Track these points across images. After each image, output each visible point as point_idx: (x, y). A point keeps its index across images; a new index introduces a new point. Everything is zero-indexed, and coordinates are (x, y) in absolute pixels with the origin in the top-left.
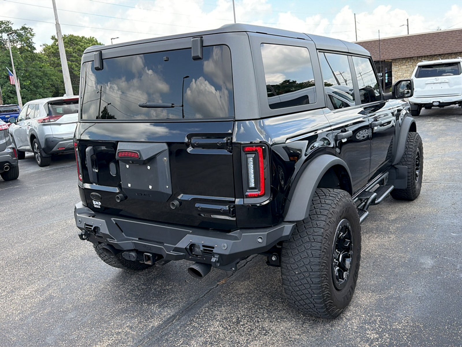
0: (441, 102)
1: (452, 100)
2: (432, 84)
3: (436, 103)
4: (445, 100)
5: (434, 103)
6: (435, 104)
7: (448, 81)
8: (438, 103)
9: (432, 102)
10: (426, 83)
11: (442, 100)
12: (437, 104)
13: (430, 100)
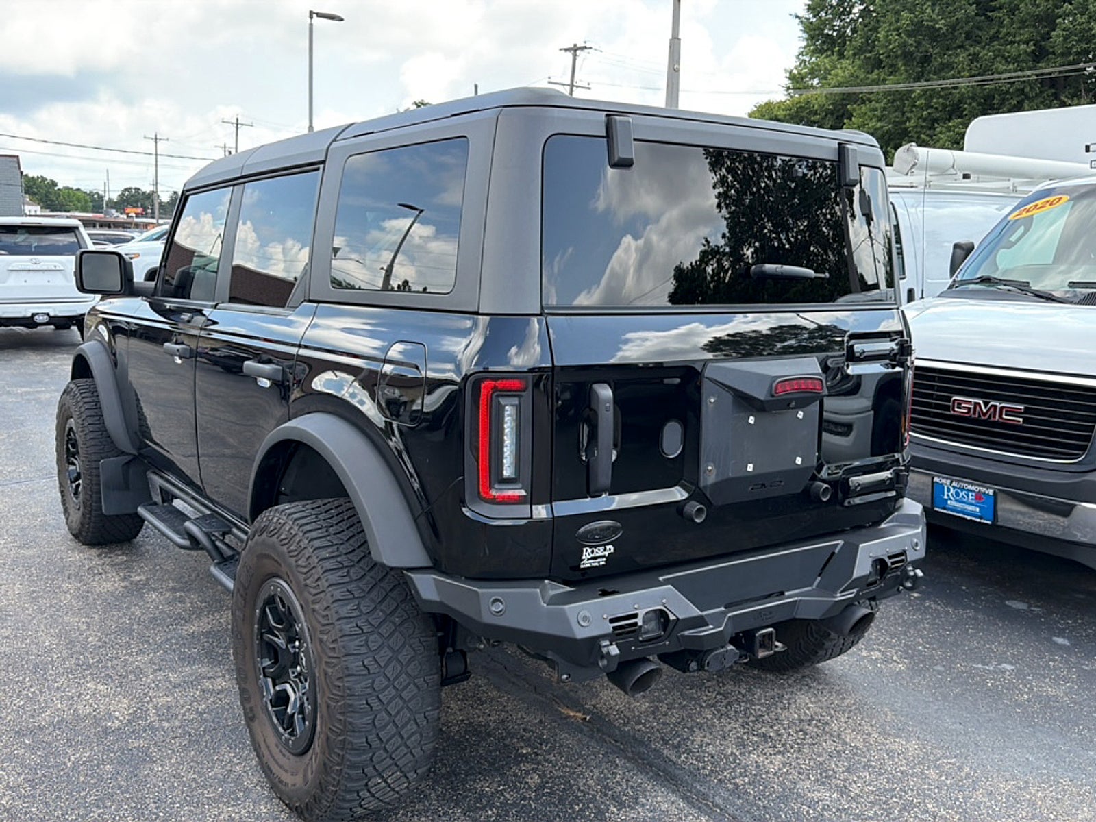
0: (52, 314)
1: (75, 311)
2: (25, 272)
3: (41, 318)
4: (60, 312)
5: (36, 317)
6: (38, 319)
7: (62, 268)
8: (46, 317)
9: (29, 315)
10: (10, 268)
11: (55, 311)
12: (45, 319)
13: (25, 310)
